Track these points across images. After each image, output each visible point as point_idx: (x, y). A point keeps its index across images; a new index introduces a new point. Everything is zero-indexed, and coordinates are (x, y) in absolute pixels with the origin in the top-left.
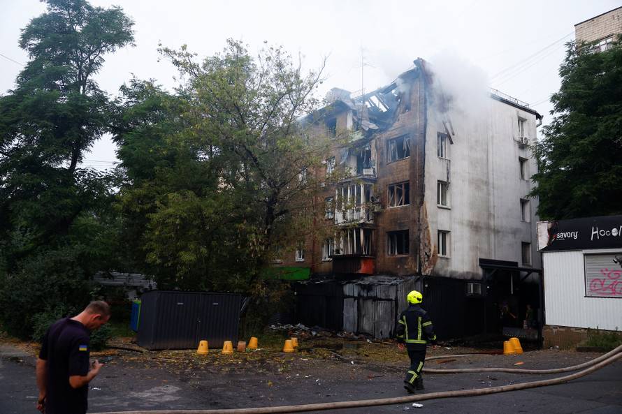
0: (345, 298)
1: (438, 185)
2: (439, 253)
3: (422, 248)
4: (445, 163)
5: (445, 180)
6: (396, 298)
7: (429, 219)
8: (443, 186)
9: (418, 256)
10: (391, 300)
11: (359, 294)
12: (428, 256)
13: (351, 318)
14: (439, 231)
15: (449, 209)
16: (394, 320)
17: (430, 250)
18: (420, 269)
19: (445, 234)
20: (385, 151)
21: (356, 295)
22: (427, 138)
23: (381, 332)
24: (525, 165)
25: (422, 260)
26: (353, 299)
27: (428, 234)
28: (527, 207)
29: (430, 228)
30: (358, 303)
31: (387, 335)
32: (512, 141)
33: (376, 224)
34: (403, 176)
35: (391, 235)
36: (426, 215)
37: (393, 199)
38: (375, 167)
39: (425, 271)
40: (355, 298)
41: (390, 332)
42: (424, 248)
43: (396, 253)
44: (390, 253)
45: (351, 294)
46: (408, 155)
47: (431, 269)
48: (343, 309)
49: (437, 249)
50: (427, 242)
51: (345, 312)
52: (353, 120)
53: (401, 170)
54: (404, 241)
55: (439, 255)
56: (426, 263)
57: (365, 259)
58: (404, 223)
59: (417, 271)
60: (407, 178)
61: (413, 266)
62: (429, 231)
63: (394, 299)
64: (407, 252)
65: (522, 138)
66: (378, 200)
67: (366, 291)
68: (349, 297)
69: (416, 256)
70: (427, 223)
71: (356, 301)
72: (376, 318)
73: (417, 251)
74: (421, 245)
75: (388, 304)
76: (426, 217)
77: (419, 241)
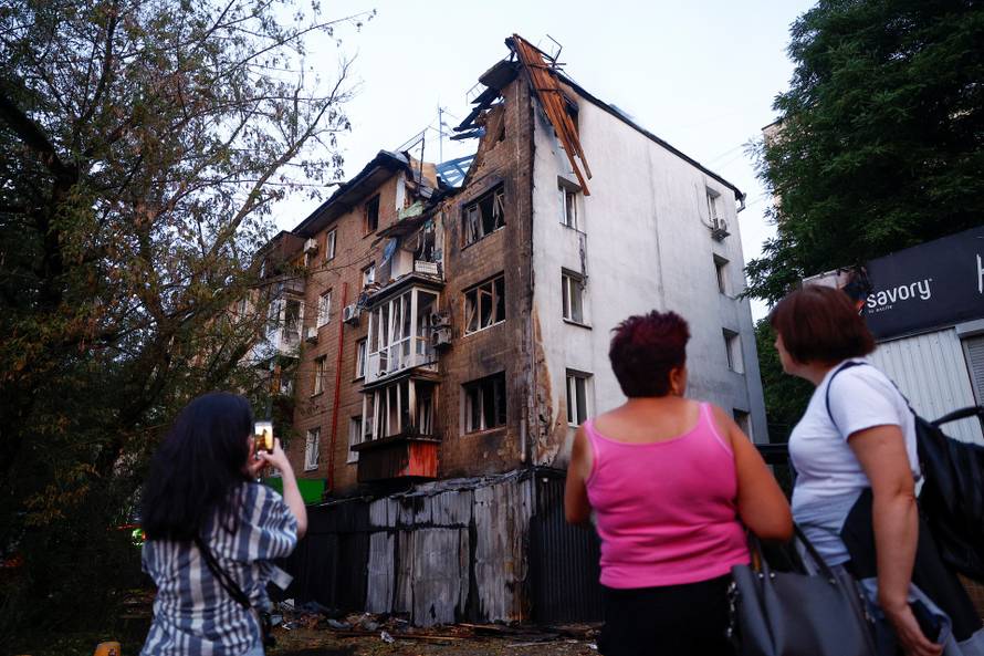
0: (372, 533)
1: (564, 279)
2: (570, 420)
3: (531, 404)
4: (575, 237)
5: (578, 269)
6: (472, 520)
7: (547, 343)
8: (574, 281)
9: (523, 422)
10: (462, 526)
11: (398, 521)
12: (548, 426)
13: (382, 579)
14: (570, 372)
15: (590, 329)
16: (467, 576)
17: (550, 410)
18: (528, 453)
19: (583, 380)
20: (459, 228)
21: (392, 523)
22: (537, 182)
23: (433, 609)
24: (725, 271)
25: (533, 431)
26: (386, 533)
27: (545, 374)
28: (736, 346)
29: (548, 363)
30: (397, 542)
31: (446, 615)
32: (700, 225)
33: (443, 373)
34: (492, 265)
35: (471, 388)
36: (539, 334)
37: (476, 315)
38: (442, 261)
39: (539, 457)
40: (390, 531)
41: (457, 609)
42: (536, 406)
43: (482, 426)
44: (470, 429)
45: (384, 524)
46: (502, 223)
47: (554, 452)
48: (368, 561)
49: (565, 409)
50: (542, 392)
51: (370, 566)
52: (407, 187)
53: (489, 254)
54: (497, 398)
55: (570, 424)
56: (543, 440)
57: (419, 445)
58: (494, 359)
59: (523, 456)
60: (500, 267)
61: (514, 448)
62: (545, 369)
63: (466, 523)
64: (503, 421)
65: (716, 220)
66: (445, 321)
67: (410, 511)
68: (380, 529)
69: (519, 426)
70: (541, 352)
71: (393, 537)
72: (419, 574)
73: (520, 412)
74: (530, 398)
75: (452, 536)
76: (540, 339)
77: (526, 391)
